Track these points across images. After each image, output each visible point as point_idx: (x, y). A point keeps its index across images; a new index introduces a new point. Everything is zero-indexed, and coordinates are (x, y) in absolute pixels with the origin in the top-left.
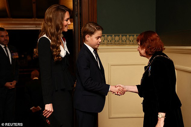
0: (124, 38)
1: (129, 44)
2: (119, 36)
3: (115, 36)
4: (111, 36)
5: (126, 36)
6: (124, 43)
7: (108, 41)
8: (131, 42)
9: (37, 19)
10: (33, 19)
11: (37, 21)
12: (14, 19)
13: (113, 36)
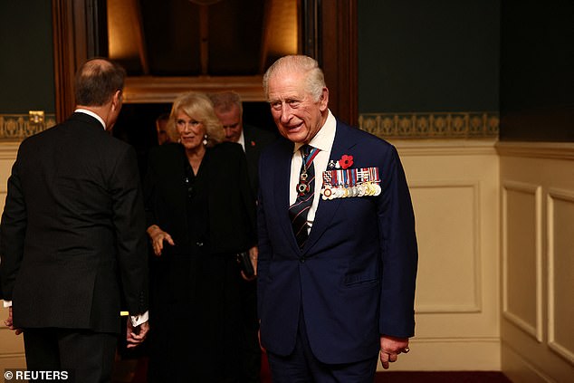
0: (423, 122)
1: (436, 138)
2: (409, 117)
3: (401, 118)
4: (392, 117)
5: (427, 117)
6: (423, 133)
7: (385, 130)
8: (440, 133)
9: (209, 78)
10: (200, 78)
11: (209, 82)
12: (157, 79)
13: (396, 117)
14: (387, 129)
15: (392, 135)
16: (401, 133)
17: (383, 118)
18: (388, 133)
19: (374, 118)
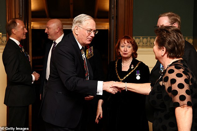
4: (147, 38)
7: (144, 43)
10: (70, 19)
13: (149, 38)
14: (145, 43)
15: (147, 46)
16: (151, 45)
17: (143, 38)
18: (145, 45)
19: (139, 38)
